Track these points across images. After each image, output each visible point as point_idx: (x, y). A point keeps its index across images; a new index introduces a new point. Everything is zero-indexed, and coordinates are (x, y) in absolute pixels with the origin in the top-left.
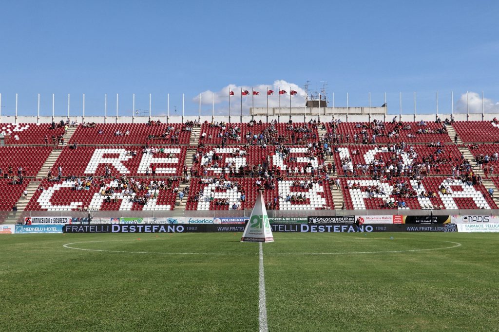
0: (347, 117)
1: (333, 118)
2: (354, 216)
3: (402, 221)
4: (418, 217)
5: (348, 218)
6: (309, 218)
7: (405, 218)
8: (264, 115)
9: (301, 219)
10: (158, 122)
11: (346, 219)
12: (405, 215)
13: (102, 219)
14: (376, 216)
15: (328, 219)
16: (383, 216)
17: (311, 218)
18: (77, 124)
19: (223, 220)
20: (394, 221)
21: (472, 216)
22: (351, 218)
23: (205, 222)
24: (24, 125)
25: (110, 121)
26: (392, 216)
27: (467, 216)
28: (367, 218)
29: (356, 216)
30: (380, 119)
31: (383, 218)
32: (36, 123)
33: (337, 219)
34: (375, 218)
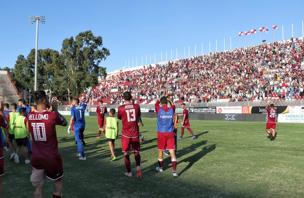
3: (249, 111)
7: (251, 108)
11: (211, 109)
15: (200, 109)
17: (190, 109)
20: (242, 111)
26: (241, 107)
28: (224, 109)
29: (217, 107)
31: (235, 109)
33: (205, 109)
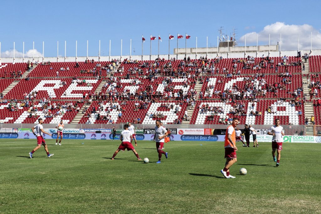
0: (228, 55)
1: (217, 55)
2: (176, 129)
3: (211, 133)
4: (223, 130)
5: (172, 130)
6: (144, 130)
7: (213, 131)
8: (184, 53)
9: (139, 131)
10: (92, 60)
12: (213, 129)
13: (7, 129)
14: (192, 129)
16: (197, 129)
17: (145, 130)
18: (38, 62)
19: (86, 130)
20: (205, 133)
21: (263, 130)
22: (174, 130)
23: (74, 132)
24: (4, 64)
25: (61, 60)
26: (203, 129)
27: (259, 130)
28: (186, 131)
30: (253, 55)
31: (197, 131)
32: (12, 62)
34: (191, 131)
